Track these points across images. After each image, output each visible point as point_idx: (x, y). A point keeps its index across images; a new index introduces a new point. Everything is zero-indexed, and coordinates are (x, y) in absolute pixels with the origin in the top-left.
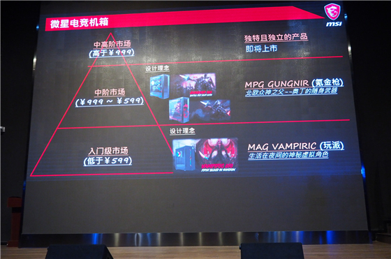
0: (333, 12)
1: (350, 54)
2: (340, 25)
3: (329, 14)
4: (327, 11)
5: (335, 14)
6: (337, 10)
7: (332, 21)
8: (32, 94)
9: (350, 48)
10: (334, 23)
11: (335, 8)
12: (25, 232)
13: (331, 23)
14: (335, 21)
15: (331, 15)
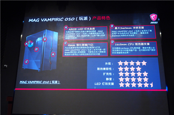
0: (153, 18)
1: (161, 36)
2: (157, 23)
3: (152, 18)
4: (151, 17)
5: (155, 18)
6: (156, 17)
7: (153, 21)
8: (20, 51)
9: (161, 33)
10: (154, 22)
11: (155, 16)
12: (14, 112)
13: (153, 22)
14: (155, 22)
15: (153, 19)
